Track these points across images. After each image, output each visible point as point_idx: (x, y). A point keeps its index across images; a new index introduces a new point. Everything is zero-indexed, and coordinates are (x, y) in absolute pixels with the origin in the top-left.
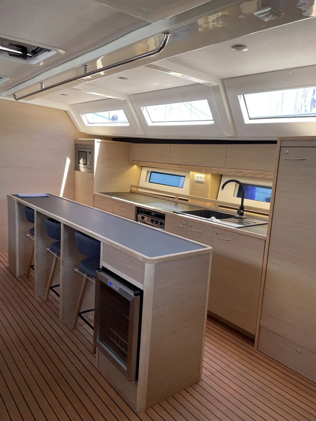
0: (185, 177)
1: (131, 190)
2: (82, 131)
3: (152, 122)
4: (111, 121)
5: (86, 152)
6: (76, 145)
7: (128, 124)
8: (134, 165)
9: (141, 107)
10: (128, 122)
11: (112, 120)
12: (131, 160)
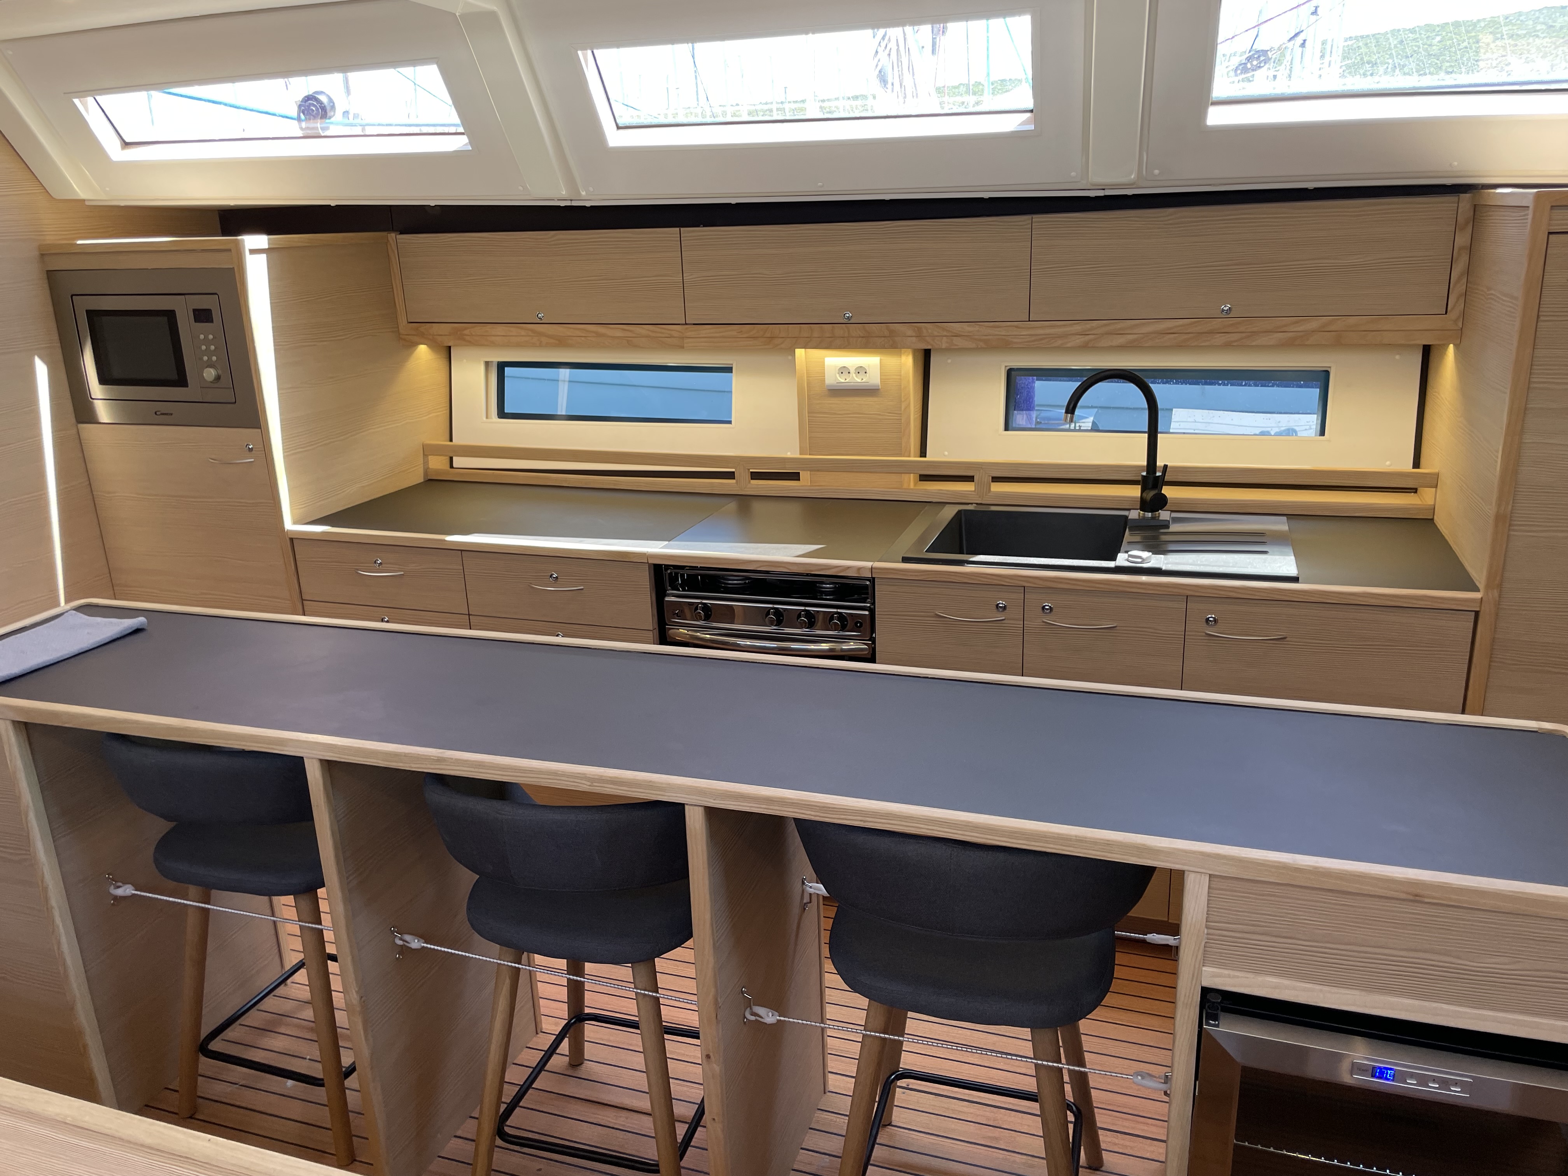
0: (729, 370)
1: (426, 472)
2: (81, 192)
3: (618, 128)
4: (293, 128)
5: (170, 315)
6: (52, 277)
7: (460, 143)
8: (415, 344)
9: (580, 53)
10: (461, 130)
11: (299, 119)
12: (403, 321)
